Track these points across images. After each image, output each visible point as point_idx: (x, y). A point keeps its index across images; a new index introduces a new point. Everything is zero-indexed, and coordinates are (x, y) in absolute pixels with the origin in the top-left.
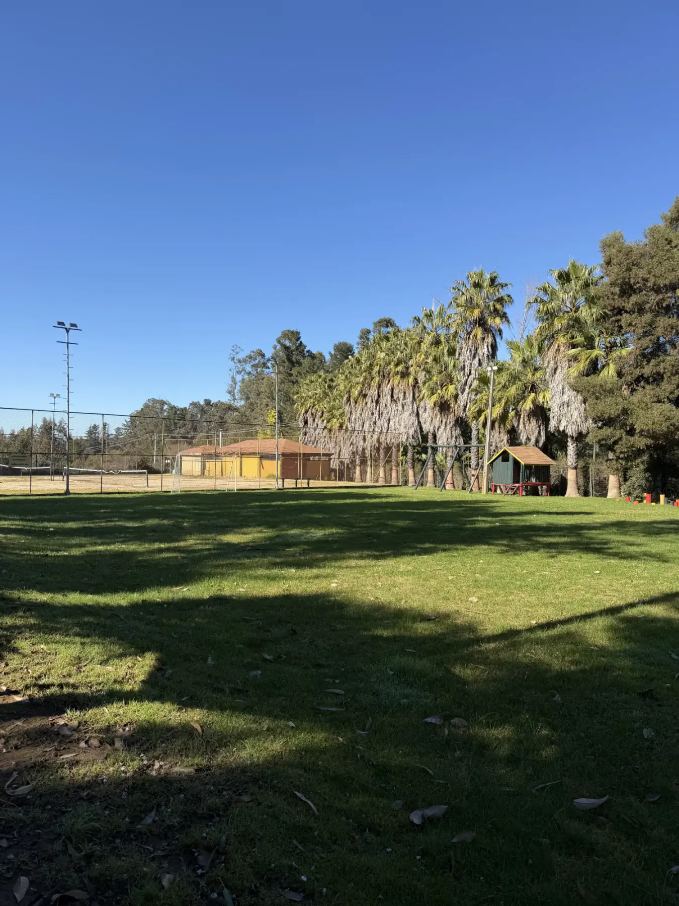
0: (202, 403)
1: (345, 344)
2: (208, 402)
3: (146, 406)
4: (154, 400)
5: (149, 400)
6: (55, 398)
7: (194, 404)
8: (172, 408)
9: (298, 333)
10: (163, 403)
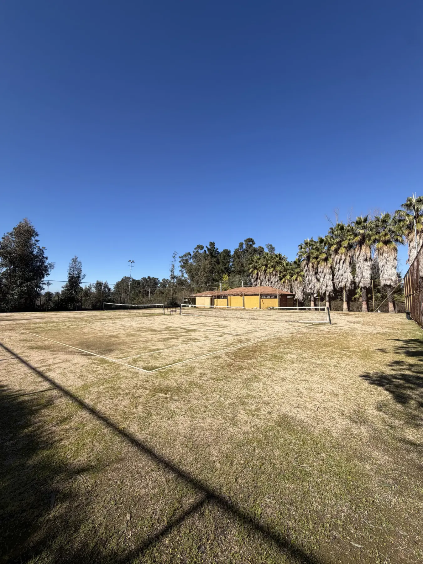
0: (147, 278)
1: (227, 250)
2: (149, 277)
3: (123, 279)
4: (126, 277)
5: (124, 277)
6: (131, 262)
7: (144, 279)
8: (133, 280)
9: (214, 243)
10: (129, 278)
